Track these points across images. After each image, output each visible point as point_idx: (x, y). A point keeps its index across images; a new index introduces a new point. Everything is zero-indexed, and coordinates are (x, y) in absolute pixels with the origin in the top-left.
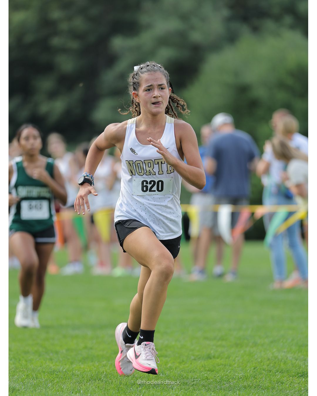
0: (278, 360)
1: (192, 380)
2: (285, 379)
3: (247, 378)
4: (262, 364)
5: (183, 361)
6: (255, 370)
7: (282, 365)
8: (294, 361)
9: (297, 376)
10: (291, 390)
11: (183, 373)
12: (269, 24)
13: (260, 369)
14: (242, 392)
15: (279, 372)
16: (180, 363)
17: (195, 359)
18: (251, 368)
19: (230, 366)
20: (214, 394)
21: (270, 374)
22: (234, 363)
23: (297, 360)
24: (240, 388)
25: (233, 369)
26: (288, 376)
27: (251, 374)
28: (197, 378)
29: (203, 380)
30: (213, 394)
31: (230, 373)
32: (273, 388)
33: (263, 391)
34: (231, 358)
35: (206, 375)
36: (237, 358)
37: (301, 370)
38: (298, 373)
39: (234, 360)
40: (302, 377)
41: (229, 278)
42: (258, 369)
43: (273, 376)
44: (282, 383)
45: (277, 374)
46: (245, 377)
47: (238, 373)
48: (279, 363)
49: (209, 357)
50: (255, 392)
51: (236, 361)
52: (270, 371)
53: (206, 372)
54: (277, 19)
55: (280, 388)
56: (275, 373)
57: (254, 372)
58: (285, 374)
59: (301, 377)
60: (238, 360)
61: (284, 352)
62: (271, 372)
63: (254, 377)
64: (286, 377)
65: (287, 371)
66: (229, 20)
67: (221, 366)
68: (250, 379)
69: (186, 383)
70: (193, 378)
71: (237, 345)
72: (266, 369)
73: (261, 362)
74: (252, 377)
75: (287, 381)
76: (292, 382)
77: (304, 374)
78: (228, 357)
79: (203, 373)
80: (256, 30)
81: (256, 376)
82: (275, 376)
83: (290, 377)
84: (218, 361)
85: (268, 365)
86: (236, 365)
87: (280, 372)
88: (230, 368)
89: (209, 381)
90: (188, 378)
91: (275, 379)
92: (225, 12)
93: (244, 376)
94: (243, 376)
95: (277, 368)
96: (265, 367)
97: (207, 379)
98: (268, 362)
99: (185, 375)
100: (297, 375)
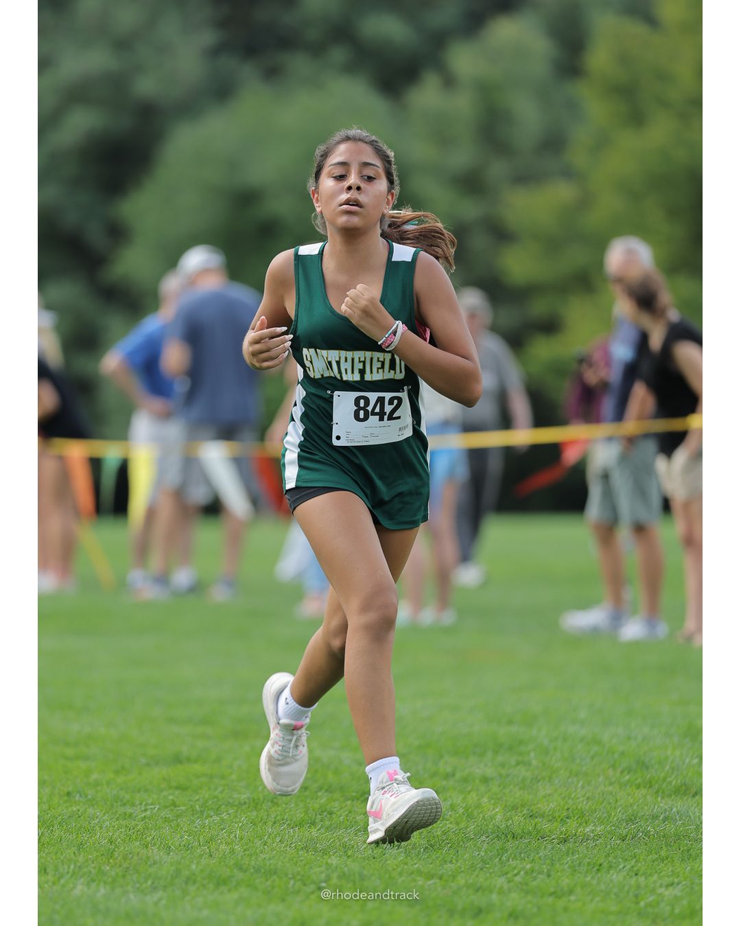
1: (143, 809)
2: (336, 804)
5: (123, 768)
7: (330, 776)
11: (122, 794)
12: (299, 63)
14: (247, 832)
15: (324, 790)
16: (117, 772)
17: (148, 765)
19: (223, 777)
22: (229, 770)
24: (243, 825)
25: (228, 785)
26: (342, 798)
28: (152, 804)
29: (166, 807)
31: (222, 792)
34: (223, 762)
35: (171, 797)
36: (237, 762)
39: (231, 767)
41: (219, 595)
43: (312, 799)
44: (331, 813)
47: (239, 794)
49: (178, 760)
51: (235, 767)
53: (171, 792)
54: (317, 50)
55: (327, 823)
56: (317, 792)
58: (337, 795)
61: (335, 749)
63: (272, 801)
64: (338, 800)
65: (341, 787)
66: (215, 52)
67: (203, 779)
69: (130, 815)
70: (144, 803)
71: (236, 734)
75: (341, 808)
76: (350, 812)
78: (218, 760)
79: (165, 793)
80: (272, 73)
84: (198, 768)
86: (234, 777)
87: (326, 791)
88: (223, 782)
89: (178, 810)
90: (134, 805)
91: (317, 806)
92: (208, 38)
94: (248, 798)
97: (174, 804)
99: (127, 797)
100: (361, 796)
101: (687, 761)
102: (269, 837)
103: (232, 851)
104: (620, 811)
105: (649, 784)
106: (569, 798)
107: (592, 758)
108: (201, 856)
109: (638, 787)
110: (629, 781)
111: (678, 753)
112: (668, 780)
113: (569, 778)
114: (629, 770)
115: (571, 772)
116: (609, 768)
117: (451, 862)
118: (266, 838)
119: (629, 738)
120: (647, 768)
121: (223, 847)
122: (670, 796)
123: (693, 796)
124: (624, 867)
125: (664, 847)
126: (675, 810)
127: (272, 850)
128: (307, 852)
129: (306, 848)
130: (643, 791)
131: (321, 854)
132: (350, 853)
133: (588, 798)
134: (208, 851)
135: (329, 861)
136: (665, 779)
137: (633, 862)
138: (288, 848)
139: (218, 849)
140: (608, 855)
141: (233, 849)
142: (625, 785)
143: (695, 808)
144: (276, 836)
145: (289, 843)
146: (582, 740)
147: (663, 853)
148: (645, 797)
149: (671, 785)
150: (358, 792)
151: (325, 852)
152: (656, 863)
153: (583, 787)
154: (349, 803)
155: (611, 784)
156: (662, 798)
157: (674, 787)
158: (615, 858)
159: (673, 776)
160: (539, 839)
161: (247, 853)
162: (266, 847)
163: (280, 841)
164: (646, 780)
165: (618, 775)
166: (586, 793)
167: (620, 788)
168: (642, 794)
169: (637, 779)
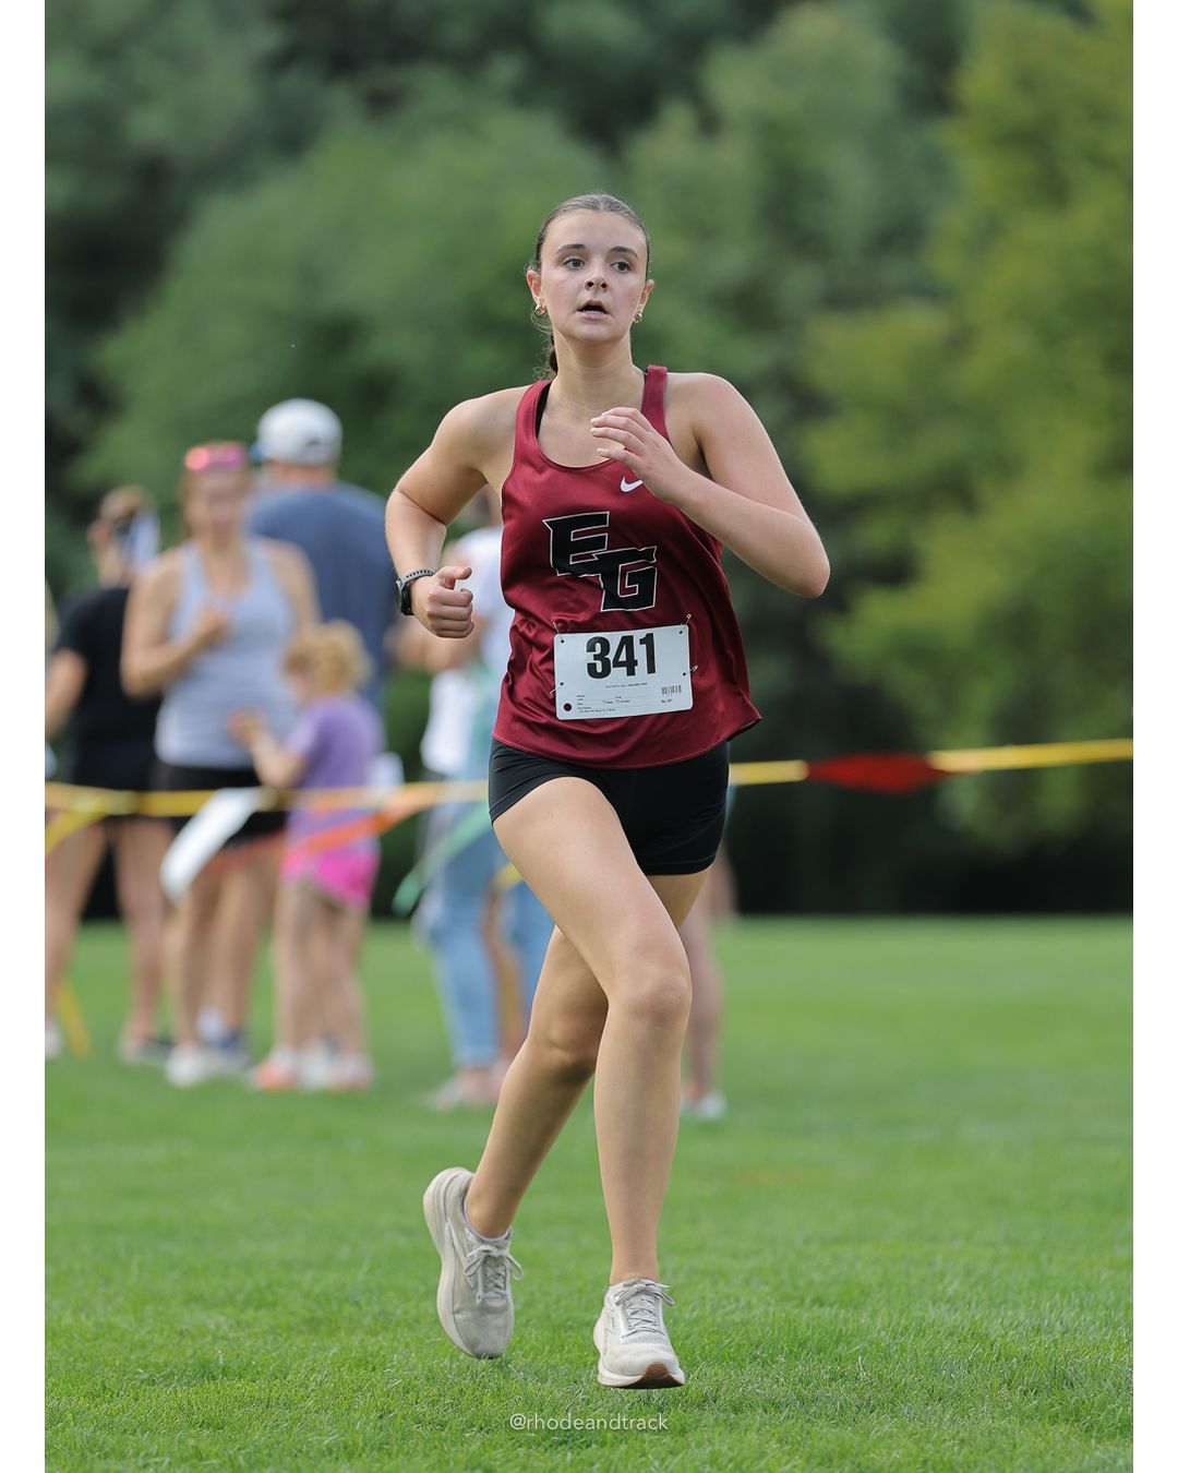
1: (141, 1463)
2: (499, 1454)
3: (353, 1454)
4: (411, 1396)
6: (384, 1420)
9: (546, 1444)
11: (102, 1436)
12: (433, 87)
13: (404, 1417)
15: (476, 1429)
18: (368, 1415)
21: (443, 1434)
22: (302, 1392)
25: (299, 1419)
26: (510, 1443)
27: (367, 1436)
28: (157, 1455)
29: (184, 1460)
35: (192, 1442)
39: (304, 1385)
40: (564, 1446)
42: (396, 1416)
43: (454, 1444)
45: (468, 1435)
46: (346, 1447)
49: (206, 1372)
51: (312, 1386)
52: (443, 1425)
53: (192, 1431)
54: (468, 62)
56: (463, 1431)
57: (381, 1428)
58: (500, 1436)
59: (560, 1448)
62: (446, 1430)
64: (502, 1446)
68: (364, 1455)
70: (142, 1454)
71: (313, 1324)
72: (428, 1418)
74: (372, 1449)
75: (508, 1461)
77: (571, 1435)
78: (282, 1373)
80: (381, 104)
81: (387, 1443)
82: (462, 1445)
83: (520, 1446)
84: (242, 1386)
85: (434, 1403)
87: (481, 1429)
88: (288, 1414)
89: (205, 1466)
90: (123, 1456)
93: (342, 1445)
95: (469, 1414)
97: (199, 1455)
99: (112, 1441)
105: (1075, 1415)
106: (928, 1442)
109: (1054, 1420)
110: (1037, 1408)
114: (1037, 1389)
122: (1111, 1436)
130: (1064, 1428)
133: (962, 1442)
142: (1031, 1418)
148: (1066, 1439)
149: (1114, 1416)
153: (953, 1421)
155: (1004, 1415)
159: (1119, 1401)
164: (1069, 1409)
165: (1017, 1398)
166: (958, 1432)
167: (1022, 1423)
168: (1061, 1433)
169: (1052, 1406)
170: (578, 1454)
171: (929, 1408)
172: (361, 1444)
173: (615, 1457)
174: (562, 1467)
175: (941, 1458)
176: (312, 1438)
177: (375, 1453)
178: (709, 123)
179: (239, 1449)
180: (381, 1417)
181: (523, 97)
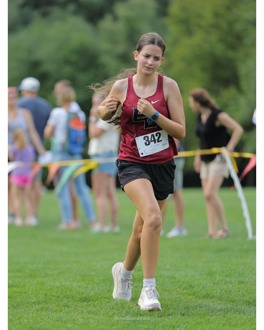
0: (65, 287)
2: (71, 303)
3: (39, 303)
4: (52, 291)
6: (46, 296)
7: (68, 292)
8: (78, 289)
9: (81, 301)
10: (75, 312)
12: (56, 11)
13: (50, 295)
14: (35, 314)
15: (65, 298)
18: (42, 295)
19: (25, 293)
20: (12, 316)
21: (59, 299)
22: (28, 290)
23: (80, 287)
24: (33, 312)
25: (28, 296)
26: (73, 301)
27: (42, 299)
30: (10, 317)
32: (61, 311)
33: (52, 314)
34: (26, 287)
36: (31, 287)
37: (84, 295)
38: (81, 299)
39: (29, 289)
40: (84, 301)
42: (48, 295)
44: (68, 307)
45: (64, 299)
47: (32, 299)
48: (66, 290)
50: (46, 314)
51: (31, 289)
52: (58, 297)
54: (64, 6)
55: (67, 311)
56: (63, 298)
57: (45, 298)
58: (71, 299)
60: (32, 289)
61: (70, 281)
62: (59, 298)
64: (71, 302)
65: (72, 296)
67: (17, 294)
71: (31, 276)
72: (55, 296)
73: (51, 290)
74: (43, 302)
75: (72, 305)
76: (76, 306)
77: (86, 299)
78: (24, 286)
80: (45, 15)
81: (47, 301)
82: (62, 301)
83: (75, 301)
84: (15, 289)
85: (56, 292)
86: (30, 293)
87: (67, 298)
88: (25, 295)
93: (37, 301)
95: (64, 295)
96: (54, 294)
98: (57, 290)
101: (209, 284)
102: (43, 316)
103: (29, 322)
104: (182, 305)
105: (194, 294)
106: (162, 300)
107: (171, 284)
108: (16, 324)
109: (189, 295)
110: (186, 293)
111: (205, 282)
112: (201, 292)
113: (162, 292)
114: (186, 288)
115: (163, 289)
116: (178, 288)
117: (115, 325)
118: (42, 317)
119: (186, 276)
120: (193, 288)
121: (25, 320)
122: (201, 298)
123: (211, 298)
124: (183, 327)
125: (199, 318)
126: (203, 304)
127: (45, 321)
128: (59, 322)
129: (58, 321)
130: (191, 297)
131: (64, 323)
132: (75, 322)
133: (170, 300)
134: (19, 322)
135: (67, 326)
136: (200, 292)
137: (187, 325)
138: (51, 321)
139: (23, 321)
140: (177, 322)
141: (29, 321)
142: (184, 295)
143: (212, 303)
144: (46, 316)
145: (52, 318)
146: (167, 277)
147: (199, 321)
148: (192, 299)
149: (202, 294)
150: (79, 298)
151: (65, 322)
152: (196, 325)
153: (168, 295)
154: (75, 302)
155: (179, 294)
156: (199, 299)
157: (203, 295)
158: (180, 323)
159: (203, 291)
160: (150, 316)
161: (35, 322)
162: (42, 320)
163: (48, 318)
164: (193, 292)
165: (181, 290)
166: (169, 298)
167: (182, 296)
168: (191, 298)
169: (189, 292)
170: (87, 303)
171: (163, 293)
172: (41, 301)
173: (95, 304)
174: (84, 306)
175: (165, 303)
176: (30, 300)
177: (44, 303)
178: (116, 19)
179: (15, 302)
180: (45, 295)
181: (76, 13)
